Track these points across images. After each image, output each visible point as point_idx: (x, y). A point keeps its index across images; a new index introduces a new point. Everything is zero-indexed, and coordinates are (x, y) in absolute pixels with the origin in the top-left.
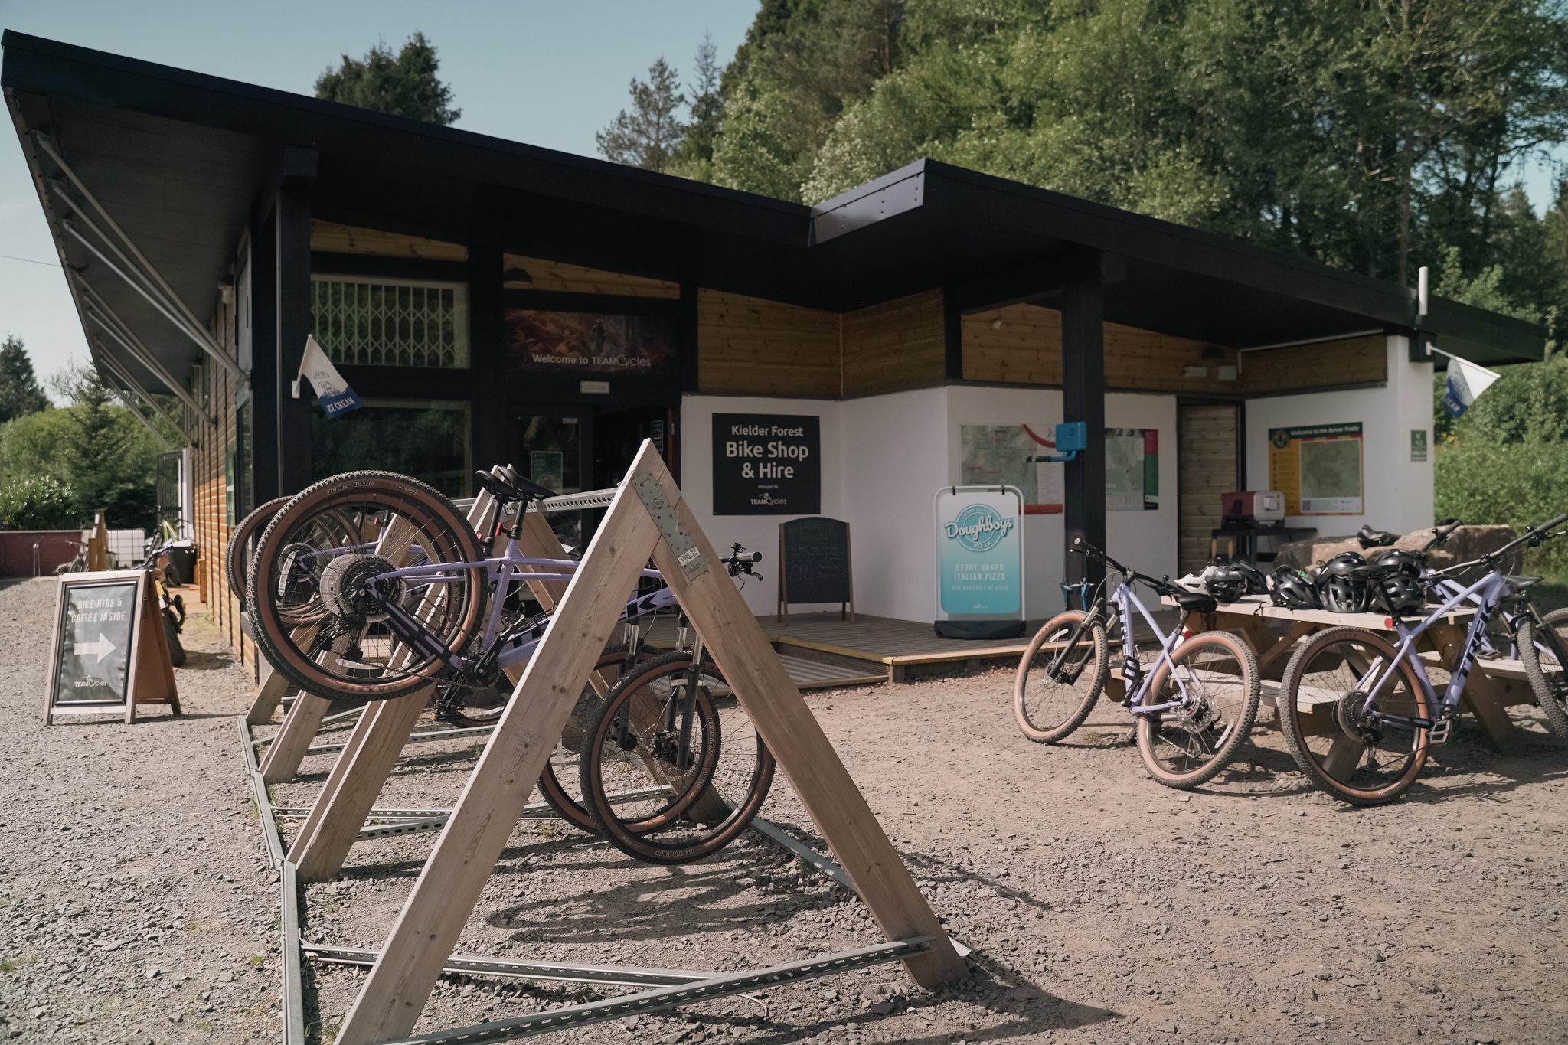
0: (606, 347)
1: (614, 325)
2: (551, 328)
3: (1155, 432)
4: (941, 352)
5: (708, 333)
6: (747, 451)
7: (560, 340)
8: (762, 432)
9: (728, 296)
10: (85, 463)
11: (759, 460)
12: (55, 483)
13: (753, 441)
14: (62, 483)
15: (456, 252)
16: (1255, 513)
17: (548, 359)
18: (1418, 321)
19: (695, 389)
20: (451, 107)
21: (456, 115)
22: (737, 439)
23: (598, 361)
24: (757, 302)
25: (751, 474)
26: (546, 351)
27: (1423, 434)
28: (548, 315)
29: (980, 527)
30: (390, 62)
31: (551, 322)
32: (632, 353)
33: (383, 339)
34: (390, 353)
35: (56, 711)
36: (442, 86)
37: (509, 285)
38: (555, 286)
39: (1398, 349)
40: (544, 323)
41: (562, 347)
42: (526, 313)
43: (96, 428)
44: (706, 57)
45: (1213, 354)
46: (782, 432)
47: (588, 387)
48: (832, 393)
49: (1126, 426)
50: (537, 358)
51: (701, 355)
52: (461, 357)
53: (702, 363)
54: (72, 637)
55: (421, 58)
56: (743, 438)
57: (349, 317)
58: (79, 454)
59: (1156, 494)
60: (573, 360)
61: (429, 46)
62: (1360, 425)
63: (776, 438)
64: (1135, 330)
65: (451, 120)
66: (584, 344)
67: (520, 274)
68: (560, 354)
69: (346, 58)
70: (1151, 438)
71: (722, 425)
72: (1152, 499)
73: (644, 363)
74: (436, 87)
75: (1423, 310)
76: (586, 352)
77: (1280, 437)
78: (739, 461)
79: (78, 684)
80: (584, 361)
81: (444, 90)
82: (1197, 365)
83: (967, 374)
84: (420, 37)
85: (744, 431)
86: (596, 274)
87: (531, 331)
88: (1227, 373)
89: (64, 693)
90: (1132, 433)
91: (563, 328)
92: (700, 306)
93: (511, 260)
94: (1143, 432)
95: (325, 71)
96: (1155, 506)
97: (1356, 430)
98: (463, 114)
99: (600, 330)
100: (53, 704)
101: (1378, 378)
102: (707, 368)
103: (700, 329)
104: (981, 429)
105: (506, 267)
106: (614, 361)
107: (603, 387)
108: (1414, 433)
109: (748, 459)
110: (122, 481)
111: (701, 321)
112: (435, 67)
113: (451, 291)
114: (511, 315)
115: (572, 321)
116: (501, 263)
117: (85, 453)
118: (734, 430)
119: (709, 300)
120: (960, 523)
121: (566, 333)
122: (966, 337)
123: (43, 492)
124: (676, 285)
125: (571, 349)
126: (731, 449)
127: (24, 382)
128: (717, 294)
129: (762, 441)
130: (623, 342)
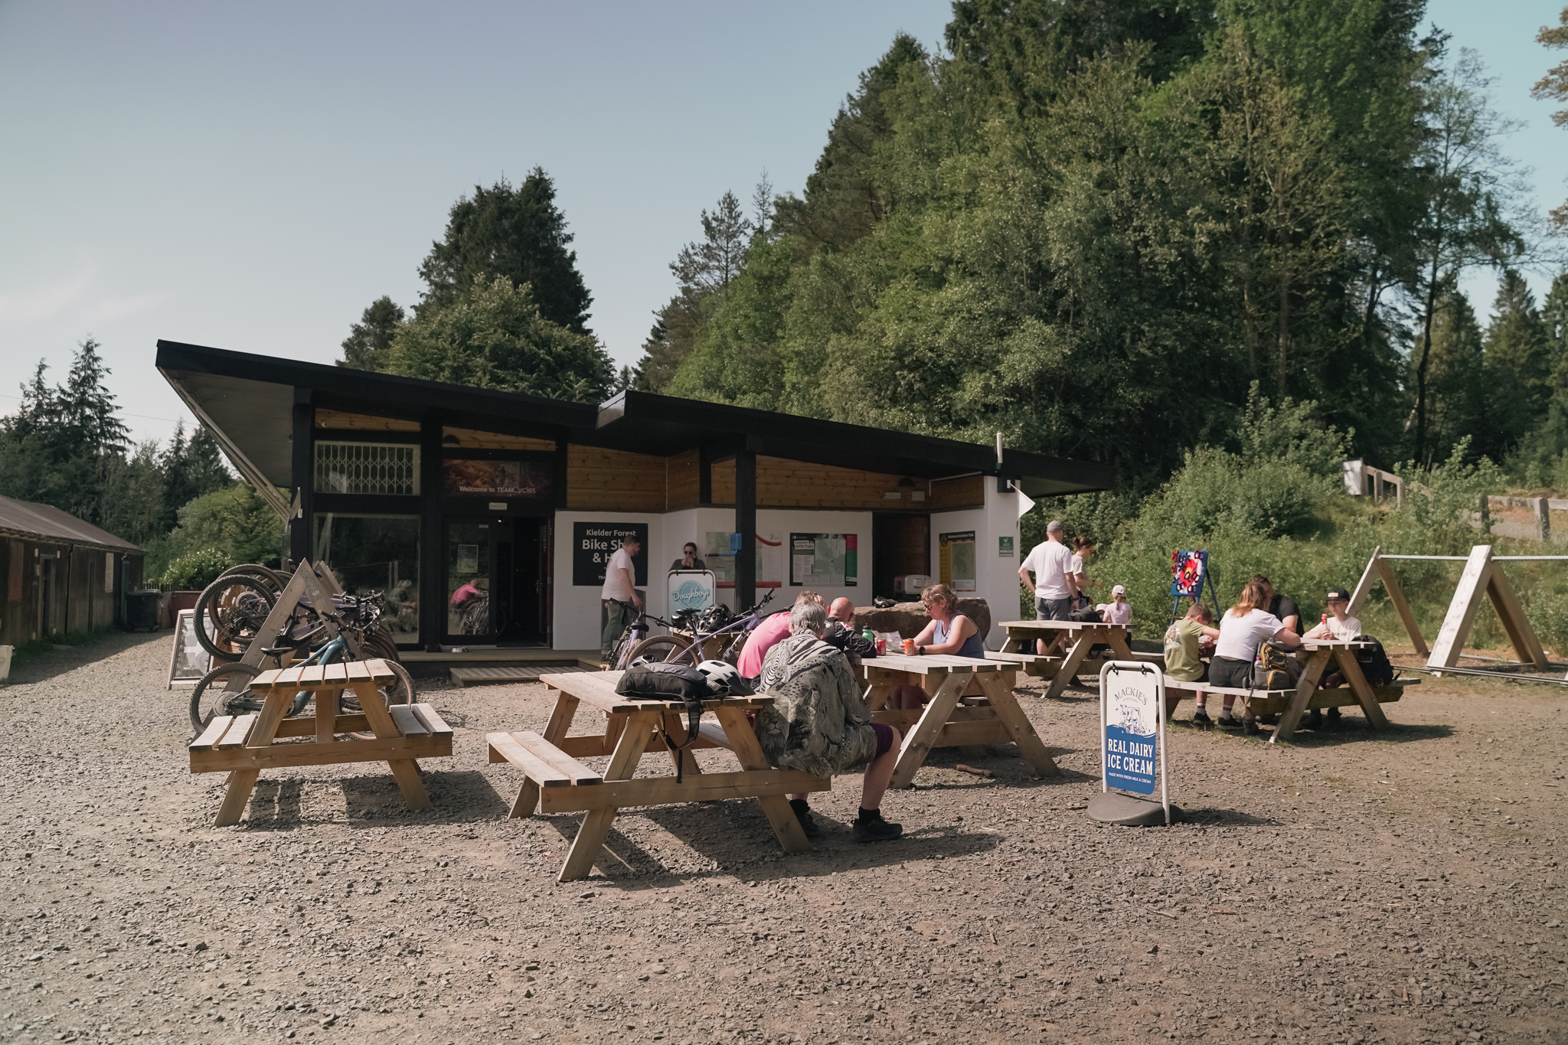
0: (507, 481)
1: (511, 468)
2: (471, 470)
3: (855, 536)
4: (697, 486)
5: (573, 472)
6: (597, 545)
7: (477, 477)
8: (607, 533)
9: (588, 448)
10: (242, 538)
11: (605, 551)
12: (219, 554)
13: (601, 539)
14: (225, 554)
15: (414, 426)
16: (906, 589)
17: (469, 489)
18: (998, 467)
19: (564, 507)
20: (566, 231)
21: (569, 238)
22: (589, 538)
23: (501, 490)
24: (608, 451)
25: (599, 560)
26: (468, 485)
27: (1011, 540)
28: (470, 463)
29: (692, 594)
30: (510, 194)
31: (471, 467)
32: (523, 485)
33: (362, 477)
34: (365, 486)
35: (173, 682)
36: (558, 212)
37: (446, 445)
38: (476, 445)
39: (990, 484)
40: (467, 467)
41: (478, 482)
42: (456, 462)
43: (251, 510)
44: (763, 193)
45: (907, 484)
46: (621, 534)
47: (494, 506)
48: (660, 509)
49: (832, 531)
50: (462, 489)
51: (569, 485)
52: (416, 490)
53: (569, 491)
54: (183, 643)
55: (539, 188)
56: (594, 537)
57: (350, 465)
58: (238, 530)
59: (856, 576)
60: (485, 490)
61: (547, 178)
62: (973, 532)
63: (617, 537)
64: (844, 469)
65: (564, 241)
66: (493, 480)
67: (452, 439)
68: (477, 486)
69: (478, 188)
70: (851, 540)
71: (580, 529)
72: (852, 579)
73: (531, 491)
74: (552, 213)
75: (1000, 460)
76: (494, 485)
77: (944, 538)
78: (591, 552)
79: (185, 668)
80: (492, 490)
81: (560, 217)
82: (895, 491)
83: (714, 500)
84: (540, 171)
85: (595, 533)
86: (501, 437)
87: (459, 473)
88: (918, 496)
89: (178, 673)
90: (836, 536)
91: (479, 470)
92: (569, 455)
93: (448, 430)
94: (845, 536)
95: (459, 200)
96: (855, 584)
97: (971, 536)
98: (575, 238)
99: (503, 471)
100: (172, 679)
101: (978, 503)
102: (572, 494)
103: (569, 469)
104: (721, 535)
105: (444, 435)
106: (511, 490)
107: (503, 506)
108: (1001, 540)
109: (597, 551)
110: (269, 552)
111: (569, 464)
112: (552, 196)
113: (412, 450)
114: (447, 463)
115: (484, 466)
116: (441, 432)
117: (243, 530)
118: (588, 532)
119: (575, 451)
120: (680, 591)
121: (481, 473)
122: (714, 478)
123: (210, 561)
124: (553, 443)
125: (484, 483)
126: (586, 544)
127: (211, 462)
128: (580, 447)
129: (608, 539)
130: (518, 478)
